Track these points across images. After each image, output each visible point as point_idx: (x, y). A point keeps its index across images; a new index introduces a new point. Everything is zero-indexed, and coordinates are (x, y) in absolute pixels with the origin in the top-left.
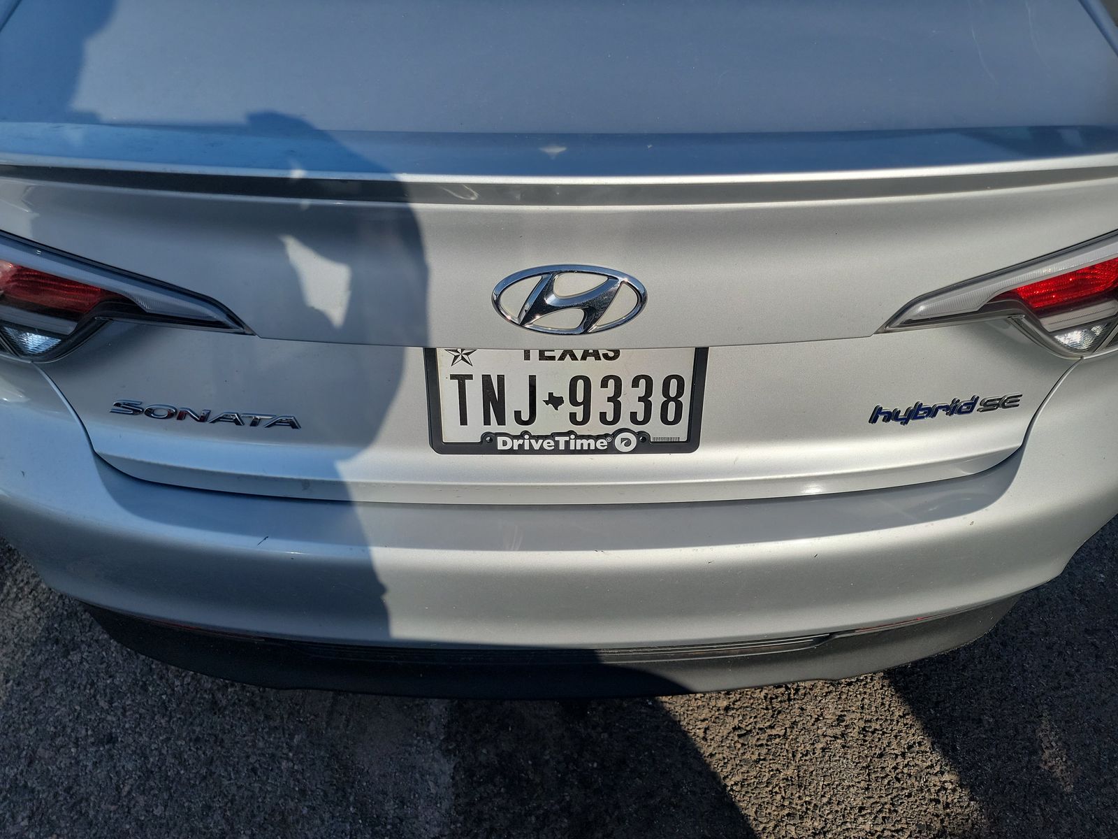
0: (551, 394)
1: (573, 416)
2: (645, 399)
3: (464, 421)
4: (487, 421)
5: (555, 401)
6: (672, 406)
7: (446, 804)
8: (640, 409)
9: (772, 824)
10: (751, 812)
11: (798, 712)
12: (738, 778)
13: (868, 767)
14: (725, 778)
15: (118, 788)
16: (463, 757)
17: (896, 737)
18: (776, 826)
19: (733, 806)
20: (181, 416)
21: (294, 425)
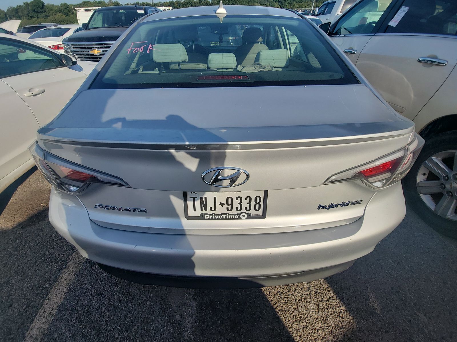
0: (221, 202)
1: (227, 209)
2: (249, 203)
3: (195, 210)
4: (202, 210)
5: (222, 204)
6: (257, 205)
7: (194, 317)
8: (248, 206)
9: (290, 324)
10: (284, 320)
11: (296, 286)
12: (280, 308)
13: (318, 304)
14: (276, 308)
15: (101, 310)
16: (199, 301)
17: (325, 295)
18: (292, 325)
19: (278, 318)
20: (114, 208)
21: (145, 211)
